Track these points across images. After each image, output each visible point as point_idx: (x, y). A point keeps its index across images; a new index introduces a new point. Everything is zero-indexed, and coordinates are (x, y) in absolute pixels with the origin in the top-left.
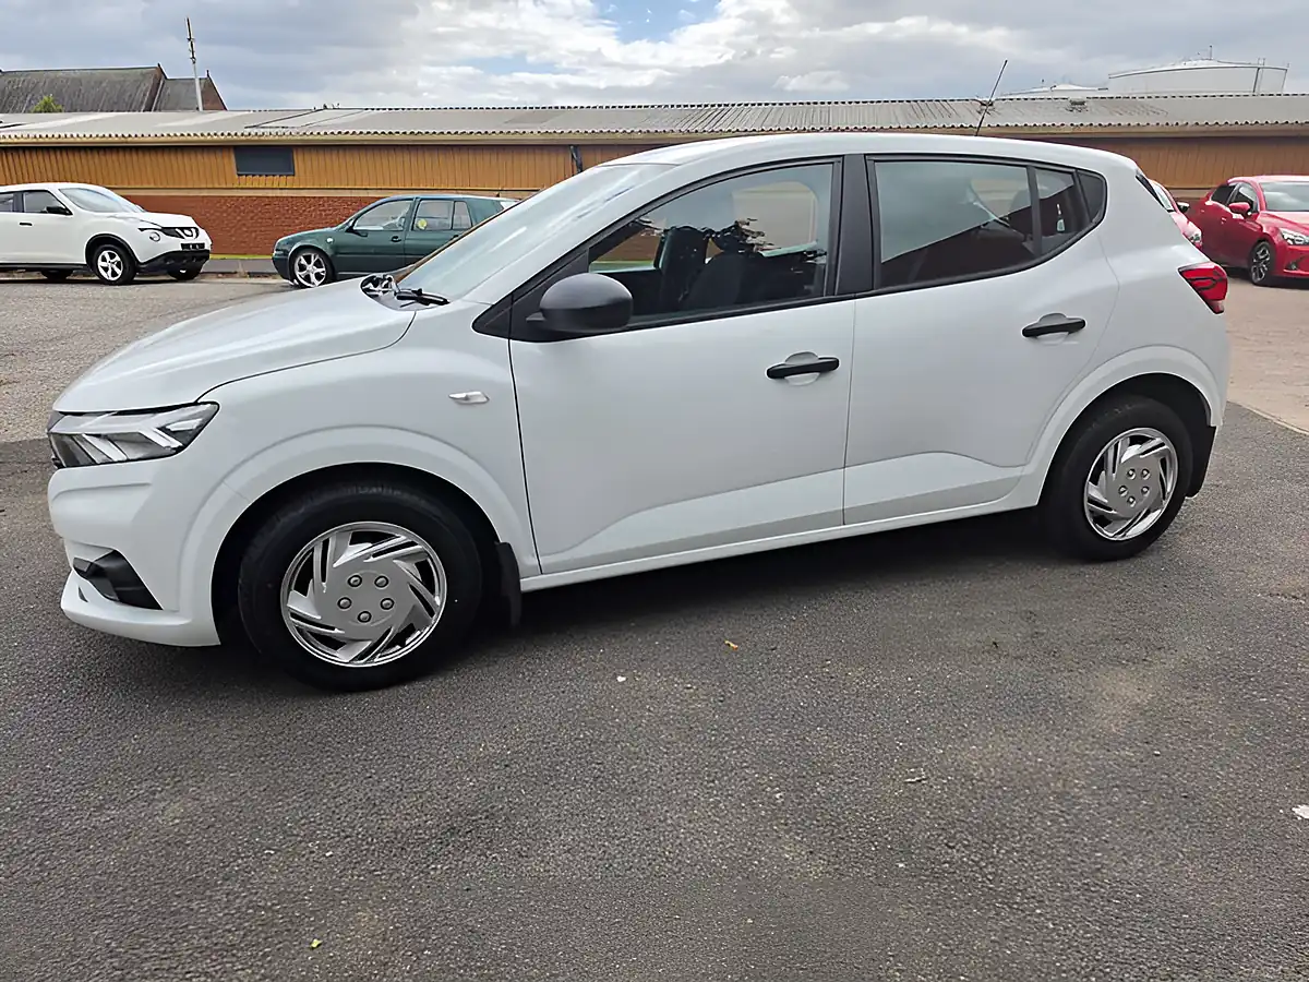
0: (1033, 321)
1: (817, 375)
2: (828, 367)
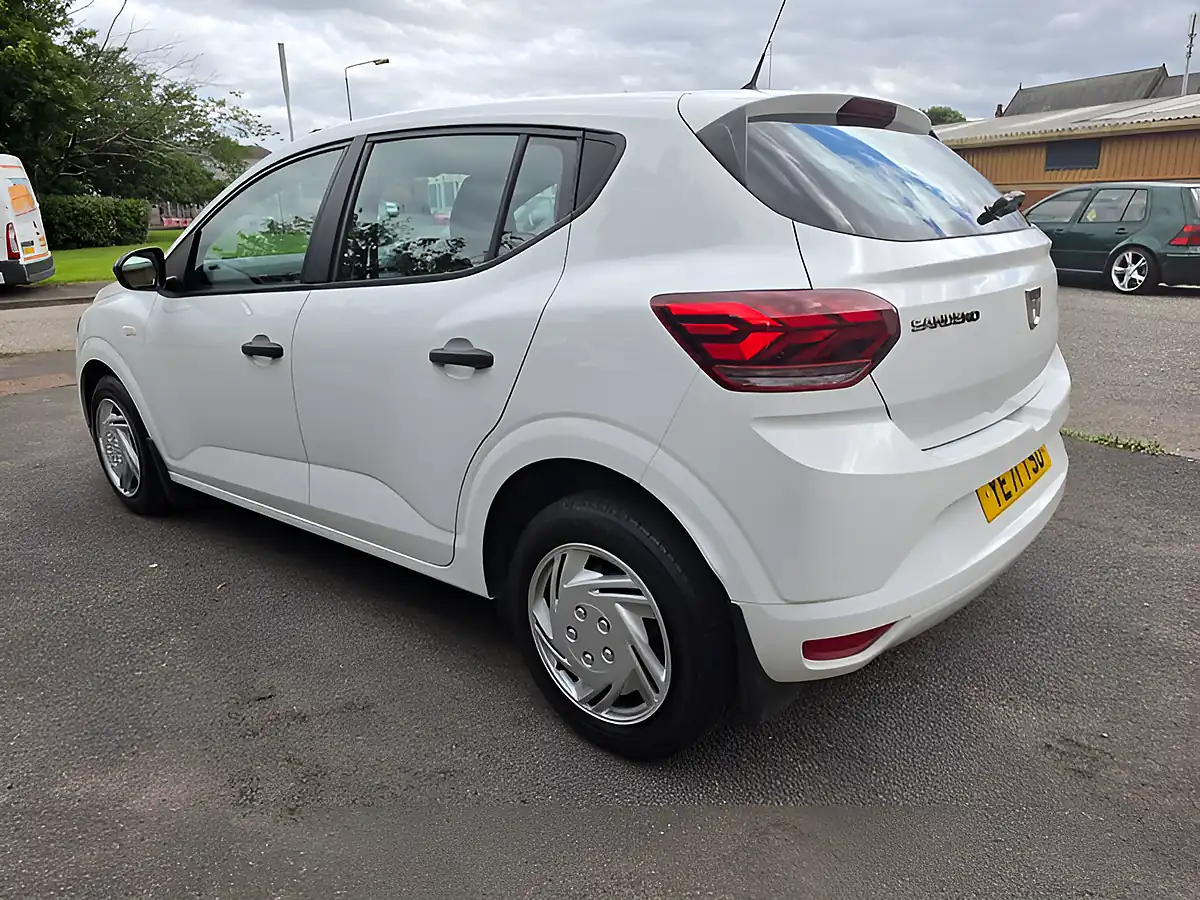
1: (270, 359)
2: (276, 353)
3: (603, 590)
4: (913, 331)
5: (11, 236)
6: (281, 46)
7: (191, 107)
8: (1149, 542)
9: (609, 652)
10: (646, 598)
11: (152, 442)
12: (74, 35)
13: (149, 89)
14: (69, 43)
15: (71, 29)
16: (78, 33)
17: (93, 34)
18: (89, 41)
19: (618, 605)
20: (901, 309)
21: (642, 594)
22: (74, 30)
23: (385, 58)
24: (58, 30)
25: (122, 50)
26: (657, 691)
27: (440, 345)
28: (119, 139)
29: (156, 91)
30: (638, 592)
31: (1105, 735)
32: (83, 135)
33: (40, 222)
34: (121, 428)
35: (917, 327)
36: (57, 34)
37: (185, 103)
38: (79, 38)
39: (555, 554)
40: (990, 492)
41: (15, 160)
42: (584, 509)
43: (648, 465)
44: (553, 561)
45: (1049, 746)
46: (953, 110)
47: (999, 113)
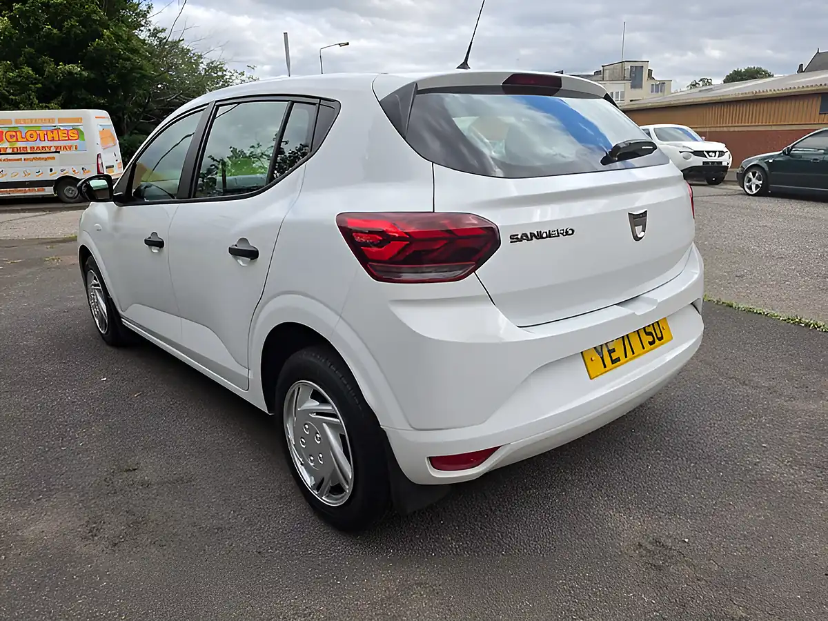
1: (158, 248)
2: (161, 245)
3: (318, 414)
4: (511, 242)
5: (100, 162)
6: (286, 34)
7: (223, 76)
8: (792, 398)
9: (321, 456)
10: (340, 420)
11: (111, 299)
12: (152, 31)
13: (198, 65)
14: (149, 37)
15: (150, 28)
16: (154, 30)
17: (164, 30)
18: (161, 35)
19: (324, 424)
20: (502, 226)
21: (337, 418)
22: (152, 28)
23: (346, 42)
24: (142, 28)
25: (180, 41)
26: (348, 484)
27: (233, 242)
28: (176, 98)
29: (202, 67)
30: (335, 416)
31: (687, 540)
32: (156, 95)
33: (119, 154)
35: (514, 239)
36: (142, 31)
37: (220, 74)
38: (154, 34)
39: (295, 387)
40: (596, 357)
41: (105, 113)
43: (334, 330)
44: (294, 391)
45: (640, 545)
46: (763, 69)
47: (801, 70)
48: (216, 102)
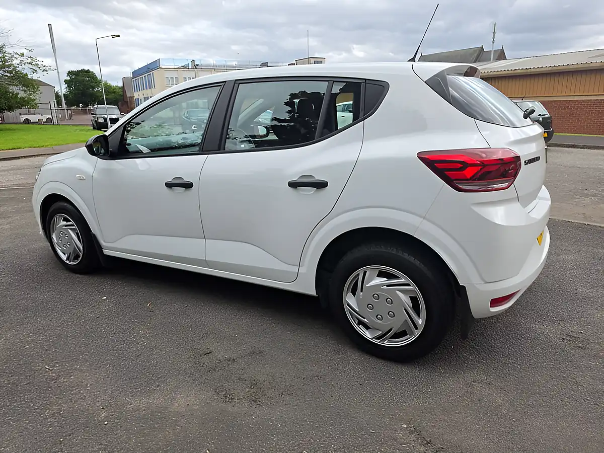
0: (295, 178)
1: (184, 189)
2: (188, 186)
3: (387, 286)
6: (50, 26)
9: (392, 313)
10: (413, 287)
11: (94, 235)
19: (397, 292)
21: (410, 286)
26: (416, 328)
30: (408, 285)
34: (70, 229)
35: (526, 163)
39: (360, 271)
42: (376, 249)
43: (418, 227)
44: (358, 275)
48: (236, 80)
